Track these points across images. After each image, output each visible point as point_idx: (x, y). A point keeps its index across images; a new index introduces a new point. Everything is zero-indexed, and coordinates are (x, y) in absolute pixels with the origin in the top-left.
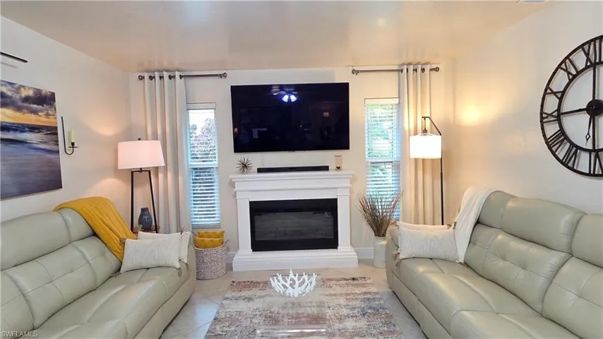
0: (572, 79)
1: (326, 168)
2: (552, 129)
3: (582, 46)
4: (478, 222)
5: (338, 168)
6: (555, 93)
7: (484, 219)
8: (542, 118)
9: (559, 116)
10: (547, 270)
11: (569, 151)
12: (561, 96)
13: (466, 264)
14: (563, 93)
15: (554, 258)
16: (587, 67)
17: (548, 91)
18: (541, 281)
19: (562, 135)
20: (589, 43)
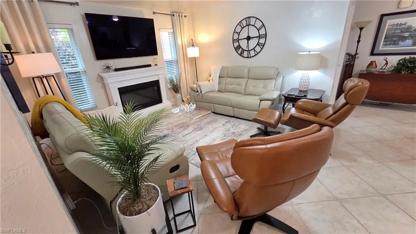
0: (242, 28)
1: (150, 66)
2: (236, 44)
3: (245, 19)
4: (219, 77)
5: (156, 65)
6: (237, 33)
7: (221, 76)
8: (233, 41)
9: (238, 40)
10: (244, 83)
11: (242, 51)
12: (239, 34)
13: (219, 91)
14: (240, 33)
15: (245, 80)
16: (246, 26)
17: (235, 32)
18: (243, 87)
19: (239, 47)
20: (247, 18)
